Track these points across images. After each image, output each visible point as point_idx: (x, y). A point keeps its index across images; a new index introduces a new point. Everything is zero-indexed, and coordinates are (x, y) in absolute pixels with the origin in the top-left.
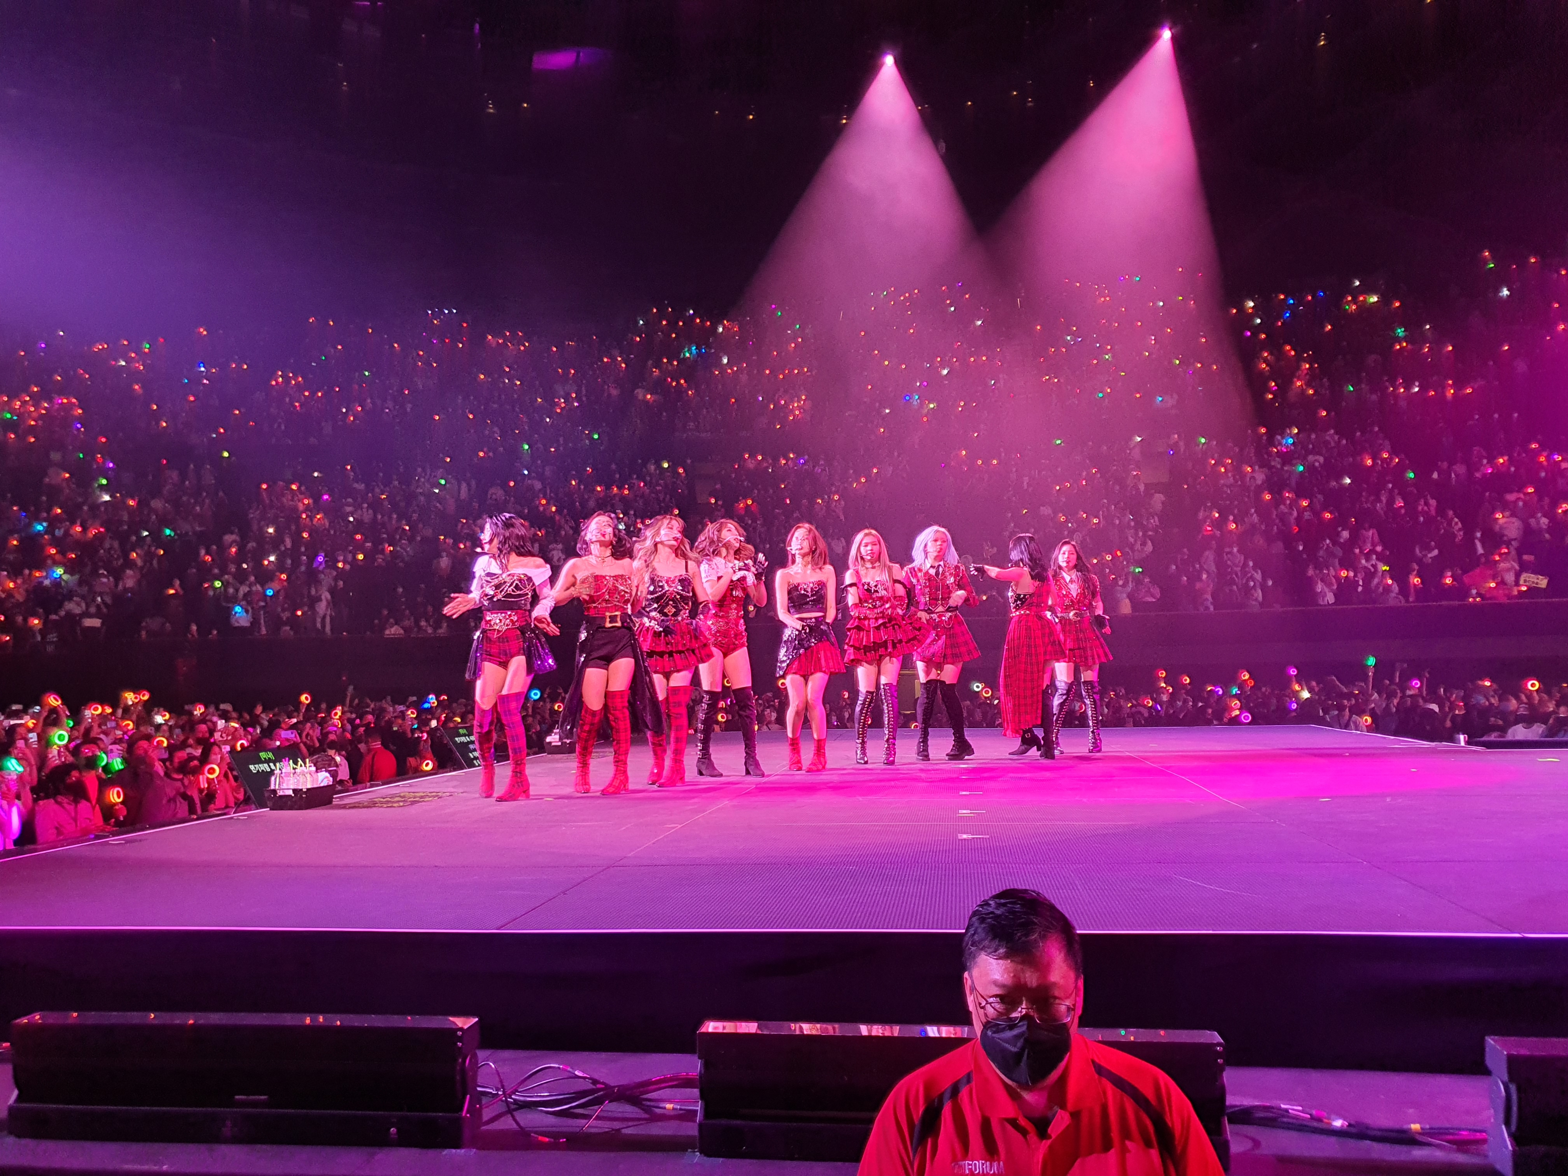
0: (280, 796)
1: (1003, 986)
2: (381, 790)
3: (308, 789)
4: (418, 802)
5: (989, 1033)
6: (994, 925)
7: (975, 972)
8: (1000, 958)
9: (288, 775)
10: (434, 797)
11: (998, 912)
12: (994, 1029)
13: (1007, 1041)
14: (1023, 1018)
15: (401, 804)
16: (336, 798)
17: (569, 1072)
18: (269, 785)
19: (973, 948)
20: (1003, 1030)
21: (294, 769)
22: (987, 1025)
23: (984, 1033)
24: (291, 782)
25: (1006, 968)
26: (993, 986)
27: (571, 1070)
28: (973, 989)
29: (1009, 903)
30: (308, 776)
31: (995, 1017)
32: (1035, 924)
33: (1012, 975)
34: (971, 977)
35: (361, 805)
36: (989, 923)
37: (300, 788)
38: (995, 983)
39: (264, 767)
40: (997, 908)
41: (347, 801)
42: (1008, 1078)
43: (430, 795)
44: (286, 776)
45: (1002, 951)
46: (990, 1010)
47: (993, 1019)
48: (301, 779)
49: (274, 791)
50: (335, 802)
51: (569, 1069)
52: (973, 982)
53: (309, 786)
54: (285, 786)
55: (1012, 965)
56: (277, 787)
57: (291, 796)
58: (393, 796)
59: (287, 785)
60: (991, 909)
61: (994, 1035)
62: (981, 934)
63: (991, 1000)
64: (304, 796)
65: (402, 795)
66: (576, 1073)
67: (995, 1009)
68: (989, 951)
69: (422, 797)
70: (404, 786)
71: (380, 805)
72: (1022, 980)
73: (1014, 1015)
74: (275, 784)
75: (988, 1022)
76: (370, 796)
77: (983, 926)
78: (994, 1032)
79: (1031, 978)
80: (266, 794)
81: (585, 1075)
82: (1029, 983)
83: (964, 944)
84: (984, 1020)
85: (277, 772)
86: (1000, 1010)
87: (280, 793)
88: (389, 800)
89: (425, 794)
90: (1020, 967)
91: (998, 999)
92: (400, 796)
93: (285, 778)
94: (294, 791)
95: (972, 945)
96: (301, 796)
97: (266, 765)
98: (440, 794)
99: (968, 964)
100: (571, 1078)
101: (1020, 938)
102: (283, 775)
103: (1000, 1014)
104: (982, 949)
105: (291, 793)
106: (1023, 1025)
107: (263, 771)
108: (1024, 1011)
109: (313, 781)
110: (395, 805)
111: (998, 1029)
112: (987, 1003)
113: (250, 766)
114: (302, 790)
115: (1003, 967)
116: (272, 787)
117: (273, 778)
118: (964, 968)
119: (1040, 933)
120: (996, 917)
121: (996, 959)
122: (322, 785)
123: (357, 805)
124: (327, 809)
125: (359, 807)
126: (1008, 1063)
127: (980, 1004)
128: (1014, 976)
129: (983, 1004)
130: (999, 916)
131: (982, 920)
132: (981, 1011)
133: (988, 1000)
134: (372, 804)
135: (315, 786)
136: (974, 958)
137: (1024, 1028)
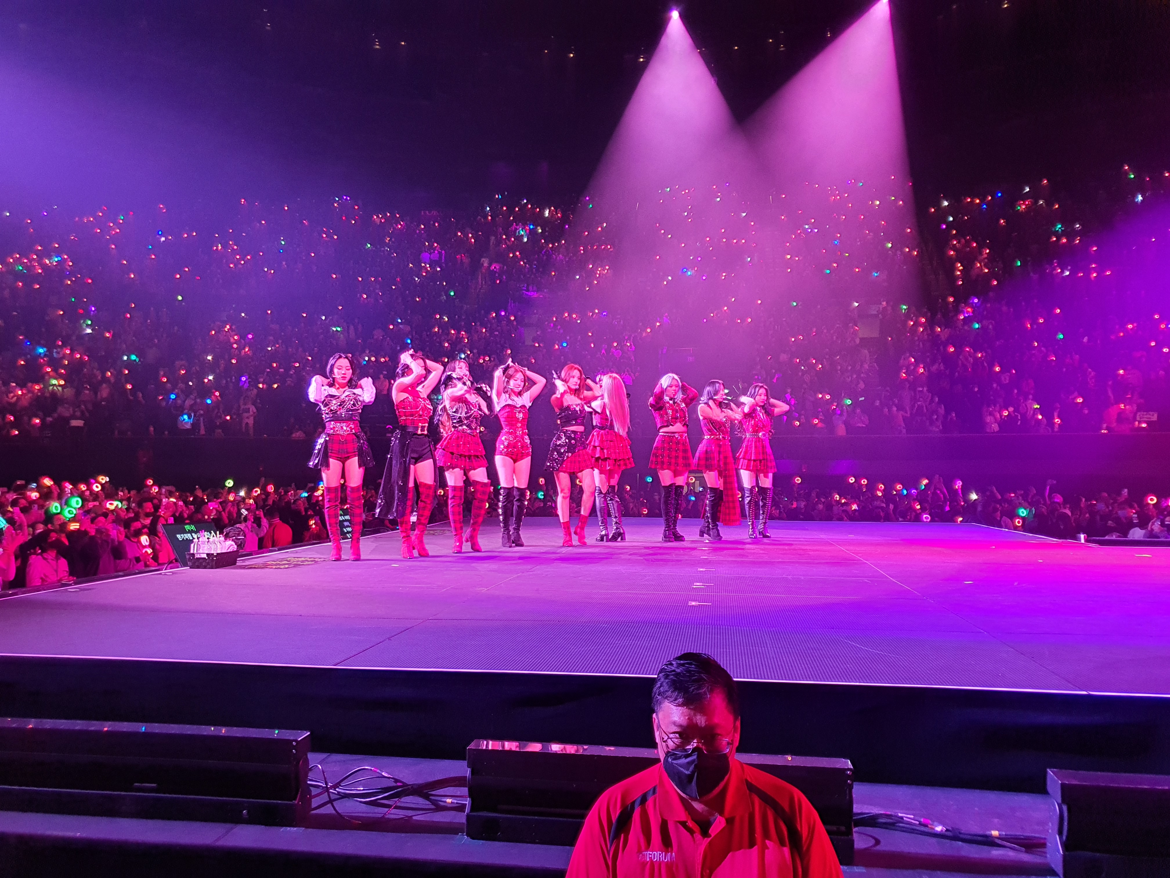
0: (197, 558)
1: (680, 726)
2: (275, 555)
3: (217, 554)
4: (300, 565)
5: (670, 760)
6: (674, 680)
7: (661, 715)
8: (679, 706)
9: (203, 543)
10: (312, 561)
11: (678, 671)
12: (673, 757)
13: (681, 765)
14: (694, 750)
15: (287, 566)
16: (239, 560)
17: (378, 773)
18: (189, 550)
19: (659, 697)
20: (680, 758)
21: (208, 538)
22: (668, 754)
23: (666, 760)
24: (206, 548)
25: (683, 713)
26: (673, 725)
27: (380, 772)
28: (659, 727)
29: (687, 663)
30: (218, 544)
31: (674, 748)
32: (705, 680)
33: (687, 718)
34: (658, 718)
35: (256, 566)
36: (671, 679)
37: (212, 552)
38: (674, 723)
39: (188, 536)
40: (677, 668)
41: (247, 563)
42: (684, 793)
43: (309, 560)
44: (202, 544)
45: (681, 700)
46: (670, 743)
47: (672, 750)
48: (213, 546)
49: (193, 554)
50: (239, 563)
51: (378, 771)
52: (659, 721)
53: (219, 552)
54: (201, 551)
55: (687, 710)
56: (195, 552)
57: (205, 558)
58: (283, 560)
59: (203, 550)
60: (673, 668)
61: (673, 761)
62: (666, 687)
63: (671, 736)
64: (215, 558)
65: (288, 559)
66: (383, 774)
67: (674, 743)
68: (671, 699)
69: (303, 561)
70: (292, 552)
71: (271, 567)
72: (694, 721)
73: (688, 747)
74: (194, 550)
75: (668, 752)
76: (264, 559)
77: (667, 681)
78: (674, 759)
79: (701, 720)
80: (187, 557)
81: (389, 776)
82: (699, 724)
83: (653, 694)
84: (666, 750)
85: (196, 540)
86: (677, 743)
87: (198, 556)
88: (279, 563)
89: (306, 559)
90: (692, 713)
91: (677, 735)
92: (287, 560)
93: (202, 546)
94: (208, 555)
95: (659, 695)
96: (213, 558)
97: (189, 535)
98: (316, 560)
99: (656, 709)
100: (378, 777)
101: (693, 690)
102: (200, 543)
103: (678, 747)
104: (666, 698)
105: (205, 556)
106: (694, 755)
107: (187, 539)
108: (695, 745)
109: (222, 548)
110: (282, 567)
111: (677, 758)
112: (669, 738)
113: (177, 535)
114: (213, 554)
115: (681, 712)
116: (192, 552)
117: (192, 545)
118: (653, 711)
119: (708, 688)
120: (677, 675)
121: (676, 706)
122: (229, 551)
123: (253, 566)
124: (232, 568)
125: (255, 568)
126: (683, 782)
127: (663, 739)
128: (688, 719)
129: (666, 738)
130: (679, 674)
131: (667, 677)
132: (664, 744)
133: (669, 735)
134: (265, 566)
135: (223, 551)
136: (660, 703)
137: (695, 757)
